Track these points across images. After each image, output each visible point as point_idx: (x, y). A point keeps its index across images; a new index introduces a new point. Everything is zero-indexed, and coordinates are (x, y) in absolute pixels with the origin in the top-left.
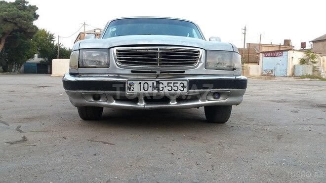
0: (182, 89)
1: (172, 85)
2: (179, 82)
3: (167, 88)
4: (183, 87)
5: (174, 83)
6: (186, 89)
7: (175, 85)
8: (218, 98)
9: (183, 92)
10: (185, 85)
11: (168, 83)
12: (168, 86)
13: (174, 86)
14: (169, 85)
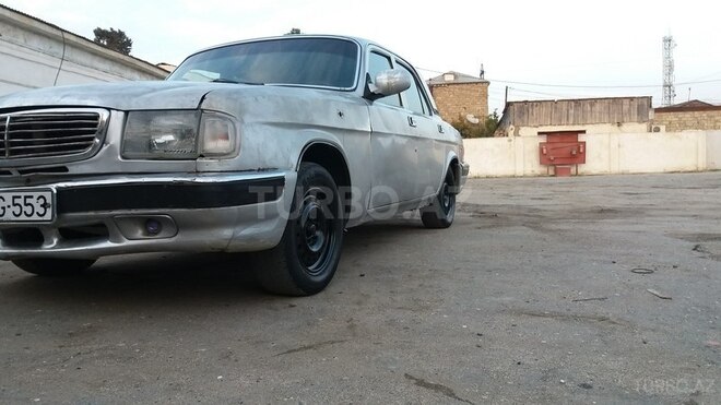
0: (42, 211)
1: (21, 201)
2: (36, 194)
3: (13, 209)
4: (45, 206)
5: (26, 197)
6: (49, 211)
7: (28, 201)
8: (155, 233)
9: (44, 218)
10: (49, 201)
11: (14, 197)
12: (14, 205)
13: (26, 205)
14: (17, 201)
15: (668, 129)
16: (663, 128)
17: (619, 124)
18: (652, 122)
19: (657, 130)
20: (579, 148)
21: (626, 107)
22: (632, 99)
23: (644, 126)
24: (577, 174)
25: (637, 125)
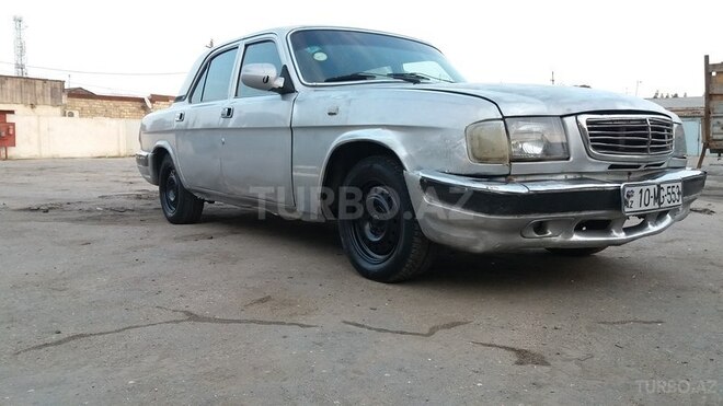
0: (678, 197)
1: (670, 190)
2: (676, 185)
3: (667, 197)
4: (679, 193)
5: (672, 187)
6: (681, 198)
7: (673, 190)
9: (679, 203)
10: (680, 189)
11: (668, 188)
12: (668, 194)
13: (672, 193)
15: (81, 116)
16: (76, 113)
17: (32, 106)
18: (65, 106)
19: (71, 115)
20: (8, 129)
21: (39, 88)
22: (45, 81)
23: (58, 110)
24: (6, 158)
25: (50, 108)
